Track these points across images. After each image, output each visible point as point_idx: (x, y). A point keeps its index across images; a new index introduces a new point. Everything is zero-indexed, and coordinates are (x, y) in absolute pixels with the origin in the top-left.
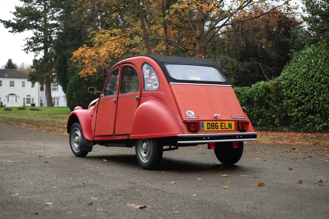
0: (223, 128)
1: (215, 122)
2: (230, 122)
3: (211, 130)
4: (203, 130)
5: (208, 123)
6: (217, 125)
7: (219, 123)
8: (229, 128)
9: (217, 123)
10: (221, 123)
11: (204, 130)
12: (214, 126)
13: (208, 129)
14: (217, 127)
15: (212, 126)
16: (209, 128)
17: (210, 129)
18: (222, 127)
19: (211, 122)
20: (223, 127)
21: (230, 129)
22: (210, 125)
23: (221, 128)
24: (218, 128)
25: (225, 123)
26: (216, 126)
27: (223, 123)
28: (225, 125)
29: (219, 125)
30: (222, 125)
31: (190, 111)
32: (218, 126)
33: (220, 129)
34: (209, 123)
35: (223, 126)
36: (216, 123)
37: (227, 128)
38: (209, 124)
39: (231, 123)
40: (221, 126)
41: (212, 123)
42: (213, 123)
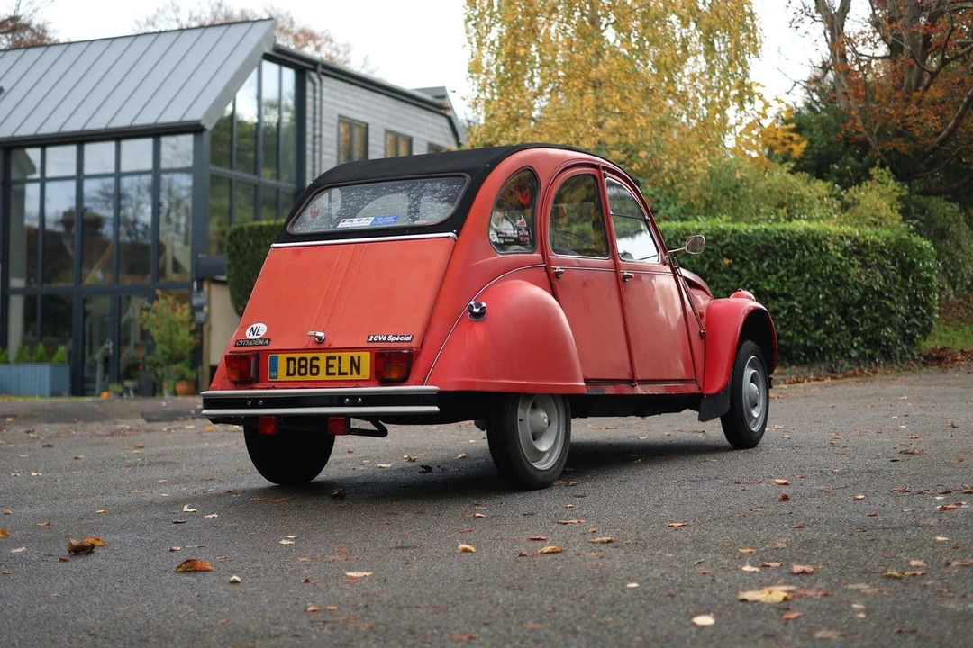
0: (334, 374)
1: (309, 356)
2: (356, 355)
3: (297, 377)
4: (273, 378)
5: (289, 359)
6: (315, 362)
7: (323, 356)
8: (352, 374)
9: (317, 359)
10: (328, 358)
11: (276, 377)
12: (305, 367)
13: (288, 374)
14: (315, 370)
15: (300, 367)
16: (291, 371)
17: (293, 374)
18: (331, 370)
19: (297, 356)
20: (335, 370)
21: (355, 376)
22: (295, 364)
23: (328, 374)
24: (317, 374)
25: (340, 358)
26: (312, 366)
27: (334, 358)
28: (340, 362)
29: (322, 364)
30: (331, 362)
31: (258, 325)
32: (317, 367)
33: (322, 376)
34: (294, 359)
35: (332, 366)
36: (313, 359)
37: (346, 374)
38: (292, 362)
39: (359, 358)
40: (329, 366)
41: (301, 359)
42: (305, 359)
